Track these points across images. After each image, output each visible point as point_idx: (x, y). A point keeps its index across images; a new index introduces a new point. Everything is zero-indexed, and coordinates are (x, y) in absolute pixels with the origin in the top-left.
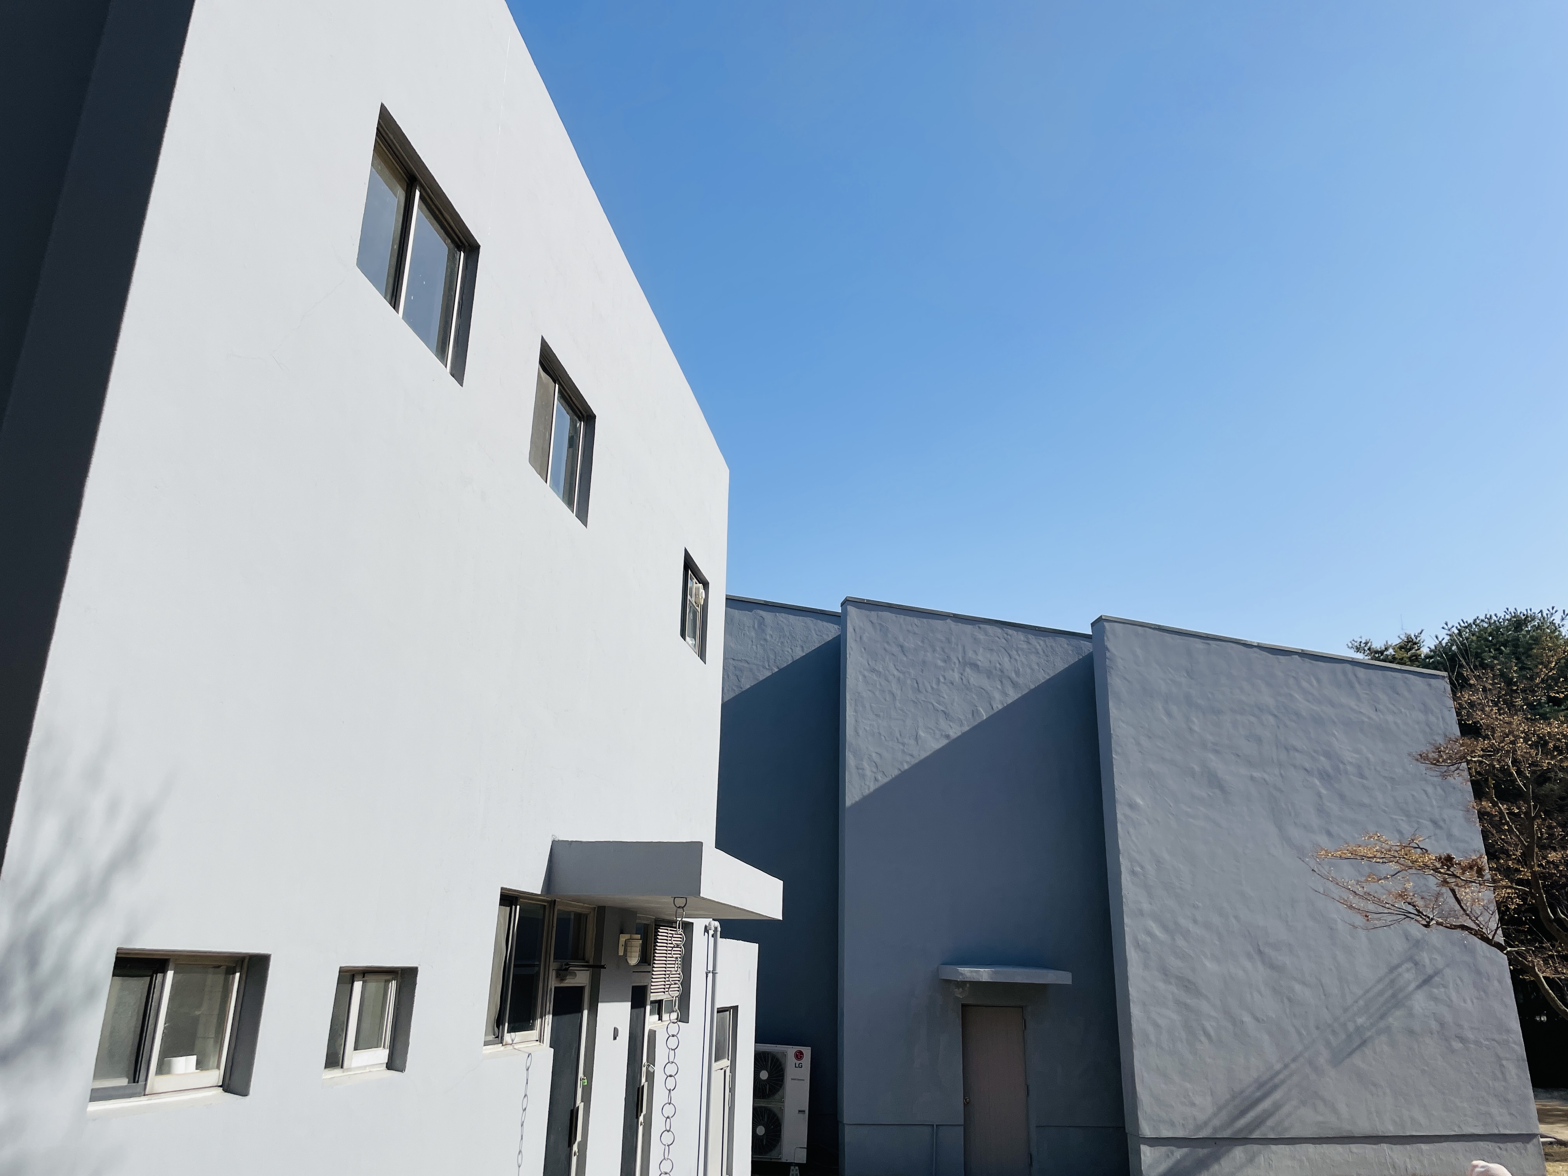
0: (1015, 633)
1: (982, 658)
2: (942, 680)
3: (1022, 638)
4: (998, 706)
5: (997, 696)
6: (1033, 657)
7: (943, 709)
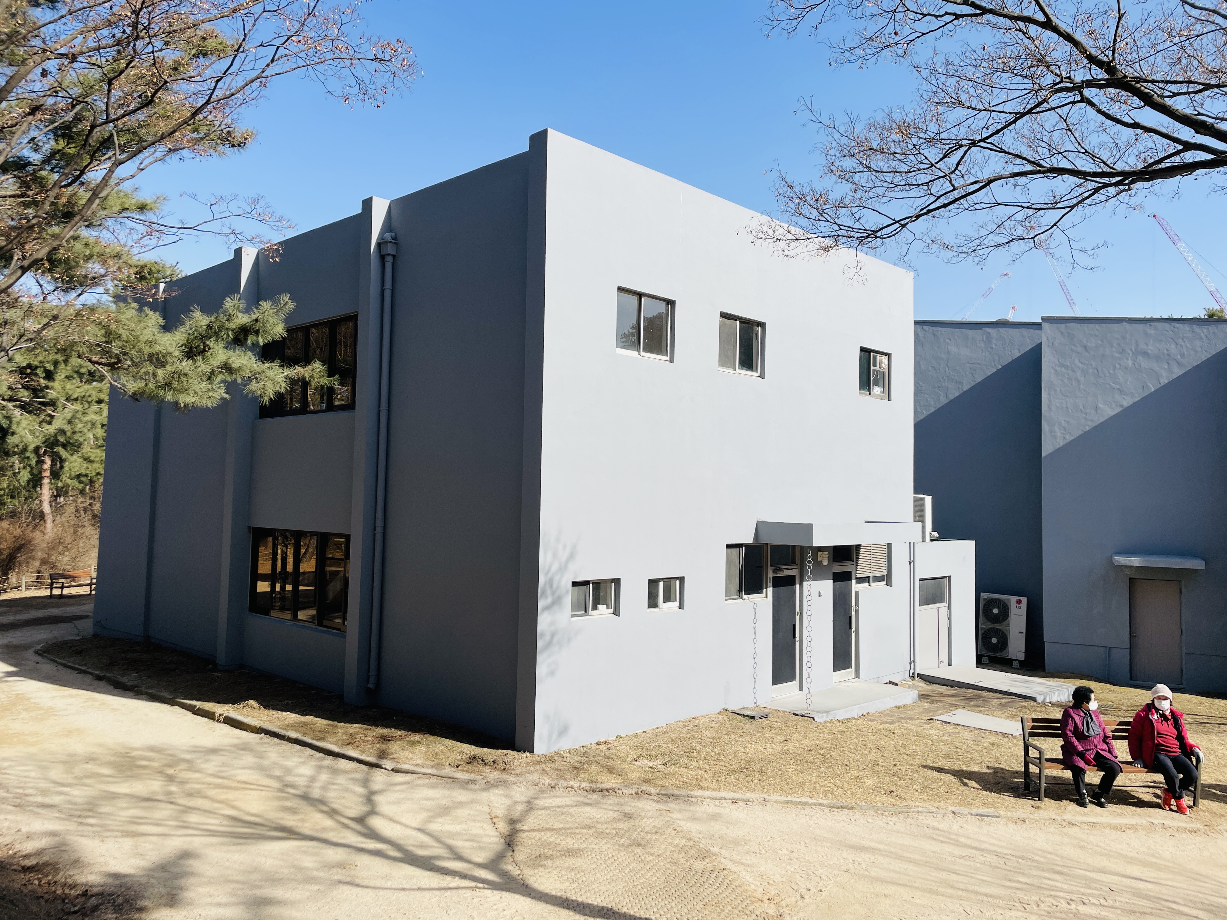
0: (1181, 325)
1: (1152, 348)
2: (1118, 366)
3: (1188, 329)
4: (1164, 381)
5: (1164, 374)
6: (1198, 343)
7: (1118, 387)
